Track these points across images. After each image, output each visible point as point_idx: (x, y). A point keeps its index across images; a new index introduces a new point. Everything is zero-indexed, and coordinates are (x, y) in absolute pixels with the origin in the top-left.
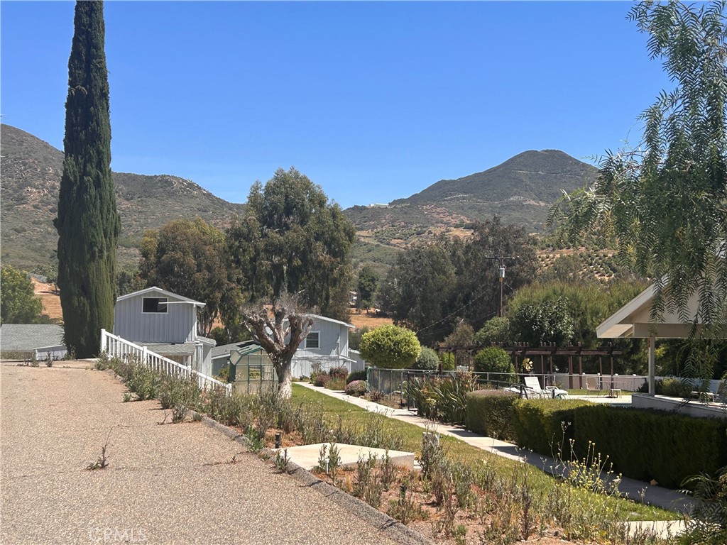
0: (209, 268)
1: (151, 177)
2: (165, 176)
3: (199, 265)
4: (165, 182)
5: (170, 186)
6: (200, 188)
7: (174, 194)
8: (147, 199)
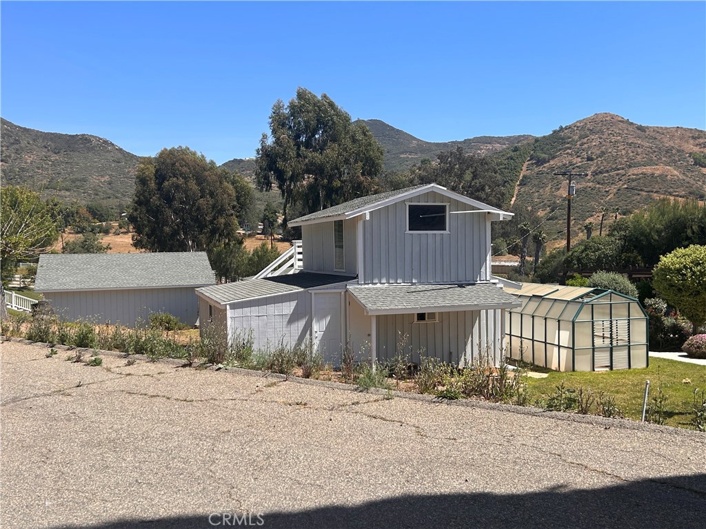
0: (212, 194)
1: (73, 136)
2: (84, 135)
3: (202, 190)
4: (85, 140)
5: (88, 143)
6: (113, 145)
7: (93, 148)
8: (72, 153)
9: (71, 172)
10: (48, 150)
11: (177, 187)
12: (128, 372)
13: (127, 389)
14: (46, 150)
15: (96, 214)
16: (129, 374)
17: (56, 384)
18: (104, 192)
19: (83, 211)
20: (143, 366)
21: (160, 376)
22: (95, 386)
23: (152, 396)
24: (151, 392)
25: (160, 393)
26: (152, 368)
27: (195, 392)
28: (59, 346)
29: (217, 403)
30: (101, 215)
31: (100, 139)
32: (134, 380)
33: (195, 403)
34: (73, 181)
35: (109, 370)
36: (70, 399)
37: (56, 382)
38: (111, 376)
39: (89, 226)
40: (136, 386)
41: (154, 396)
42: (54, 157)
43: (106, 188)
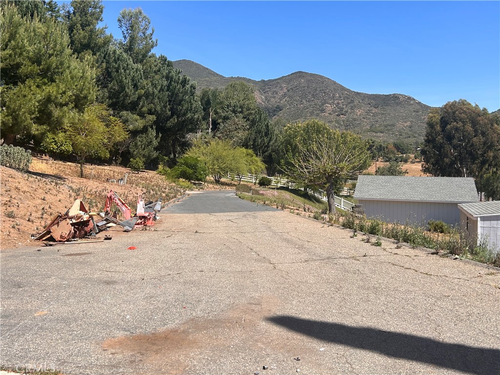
0: (483, 134)
1: (388, 95)
2: (395, 94)
3: (476, 131)
5: (398, 99)
6: (414, 100)
7: (400, 103)
8: (386, 107)
9: (385, 120)
10: (371, 106)
11: (457, 129)
12: (396, 252)
13: (393, 262)
14: (369, 106)
15: (399, 149)
16: (396, 254)
17: (353, 253)
18: (406, 133)
19: (391, 146)
20: (406, 250)
21: (415, 258)
22: (374, 257)
23: (406, 268)
24: (407, 266)
25: (412, 268)
26: (412, 252)
27: (435, 270)
28: (359, 232)
29: (447, 279)
30: (403, 149)
31: (405, 96)
32: (398, 257)
33: (432, 277)
34: (386, 127)
35: (385, 249)
36: (358, 262)
37: (352, 252)
38: (385, 253)
39: (394, 157)
40: (399, 261)
41: (408, 268)
42: (374, 110)
43: (407, 130)
